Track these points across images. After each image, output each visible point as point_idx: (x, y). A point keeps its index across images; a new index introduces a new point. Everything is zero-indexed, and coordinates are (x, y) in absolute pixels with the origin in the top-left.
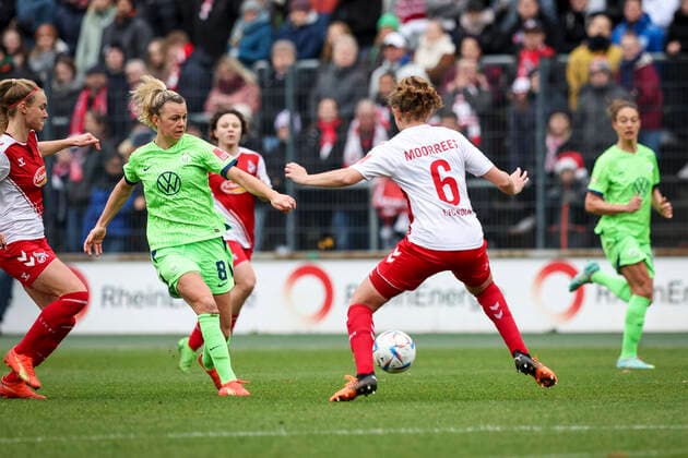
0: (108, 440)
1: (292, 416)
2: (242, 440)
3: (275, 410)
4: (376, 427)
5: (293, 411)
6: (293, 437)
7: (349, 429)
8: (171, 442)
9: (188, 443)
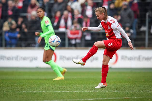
0: (2, 93)
1: (47, 87)
2: (35, 93)
3: (43, 86)
4: (68, 90)
5: (47, 86)
6: (47, 93)
7: (61, 91)
8: (17, 94)
9: (22, 94)
